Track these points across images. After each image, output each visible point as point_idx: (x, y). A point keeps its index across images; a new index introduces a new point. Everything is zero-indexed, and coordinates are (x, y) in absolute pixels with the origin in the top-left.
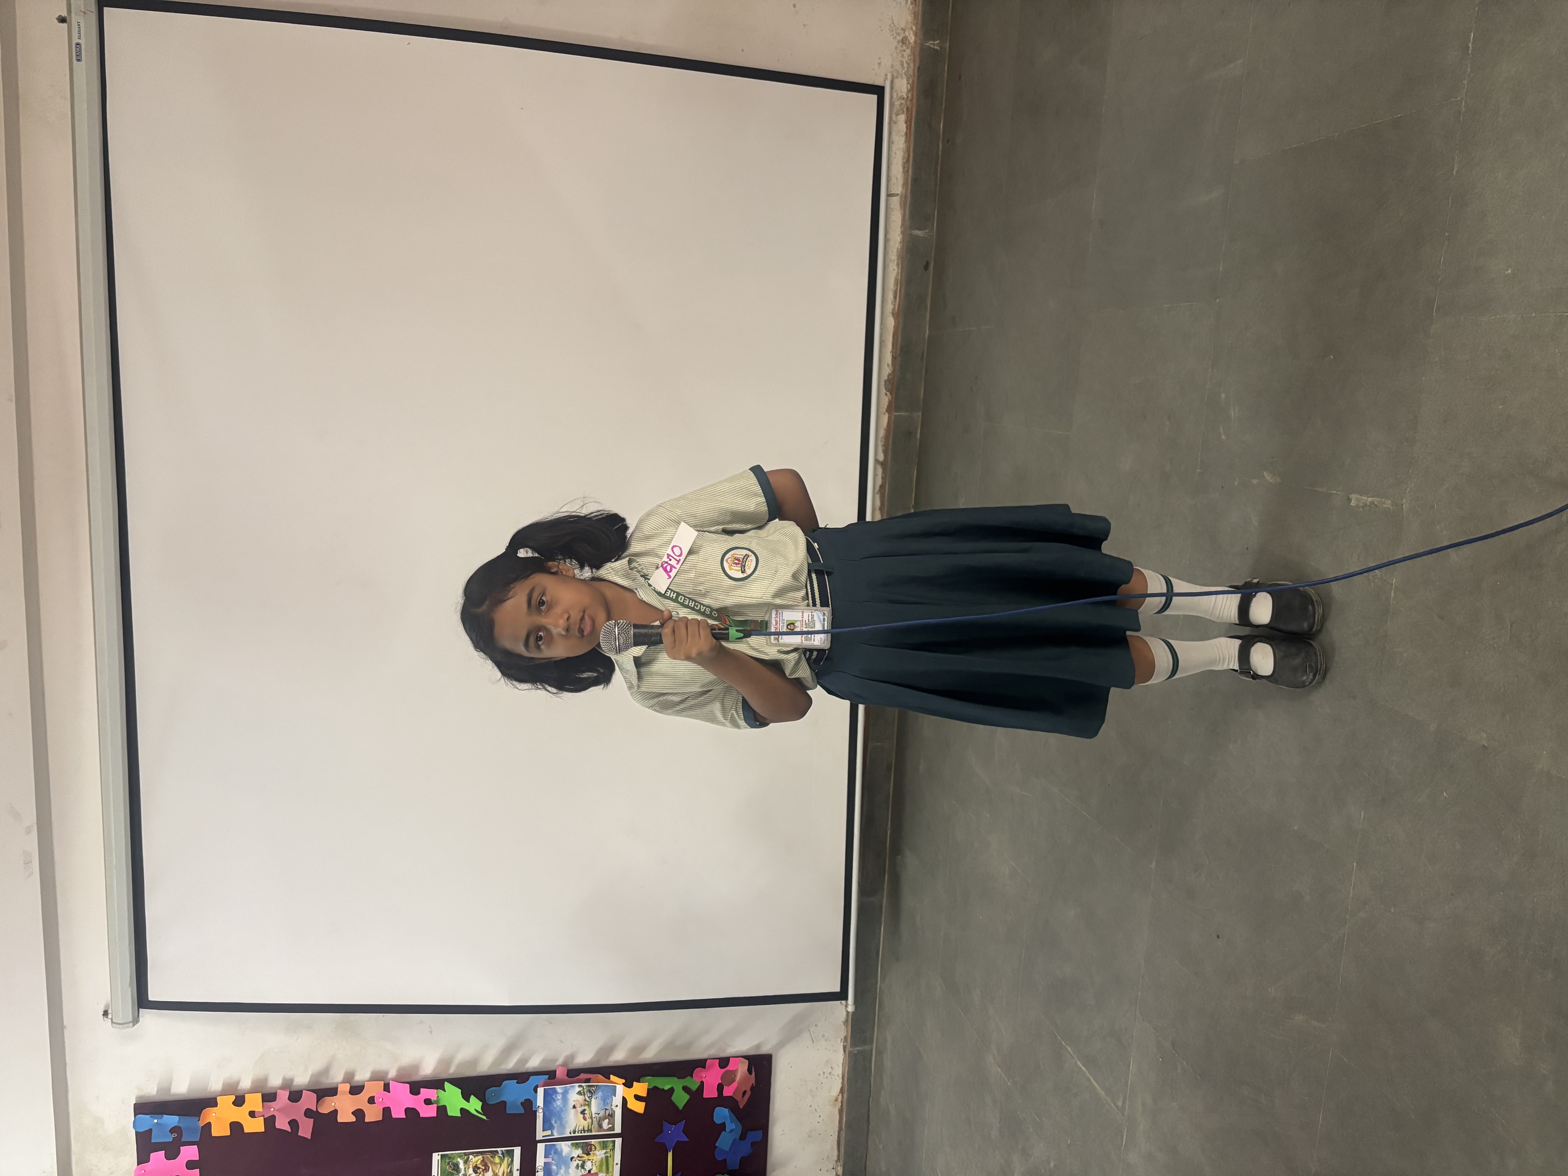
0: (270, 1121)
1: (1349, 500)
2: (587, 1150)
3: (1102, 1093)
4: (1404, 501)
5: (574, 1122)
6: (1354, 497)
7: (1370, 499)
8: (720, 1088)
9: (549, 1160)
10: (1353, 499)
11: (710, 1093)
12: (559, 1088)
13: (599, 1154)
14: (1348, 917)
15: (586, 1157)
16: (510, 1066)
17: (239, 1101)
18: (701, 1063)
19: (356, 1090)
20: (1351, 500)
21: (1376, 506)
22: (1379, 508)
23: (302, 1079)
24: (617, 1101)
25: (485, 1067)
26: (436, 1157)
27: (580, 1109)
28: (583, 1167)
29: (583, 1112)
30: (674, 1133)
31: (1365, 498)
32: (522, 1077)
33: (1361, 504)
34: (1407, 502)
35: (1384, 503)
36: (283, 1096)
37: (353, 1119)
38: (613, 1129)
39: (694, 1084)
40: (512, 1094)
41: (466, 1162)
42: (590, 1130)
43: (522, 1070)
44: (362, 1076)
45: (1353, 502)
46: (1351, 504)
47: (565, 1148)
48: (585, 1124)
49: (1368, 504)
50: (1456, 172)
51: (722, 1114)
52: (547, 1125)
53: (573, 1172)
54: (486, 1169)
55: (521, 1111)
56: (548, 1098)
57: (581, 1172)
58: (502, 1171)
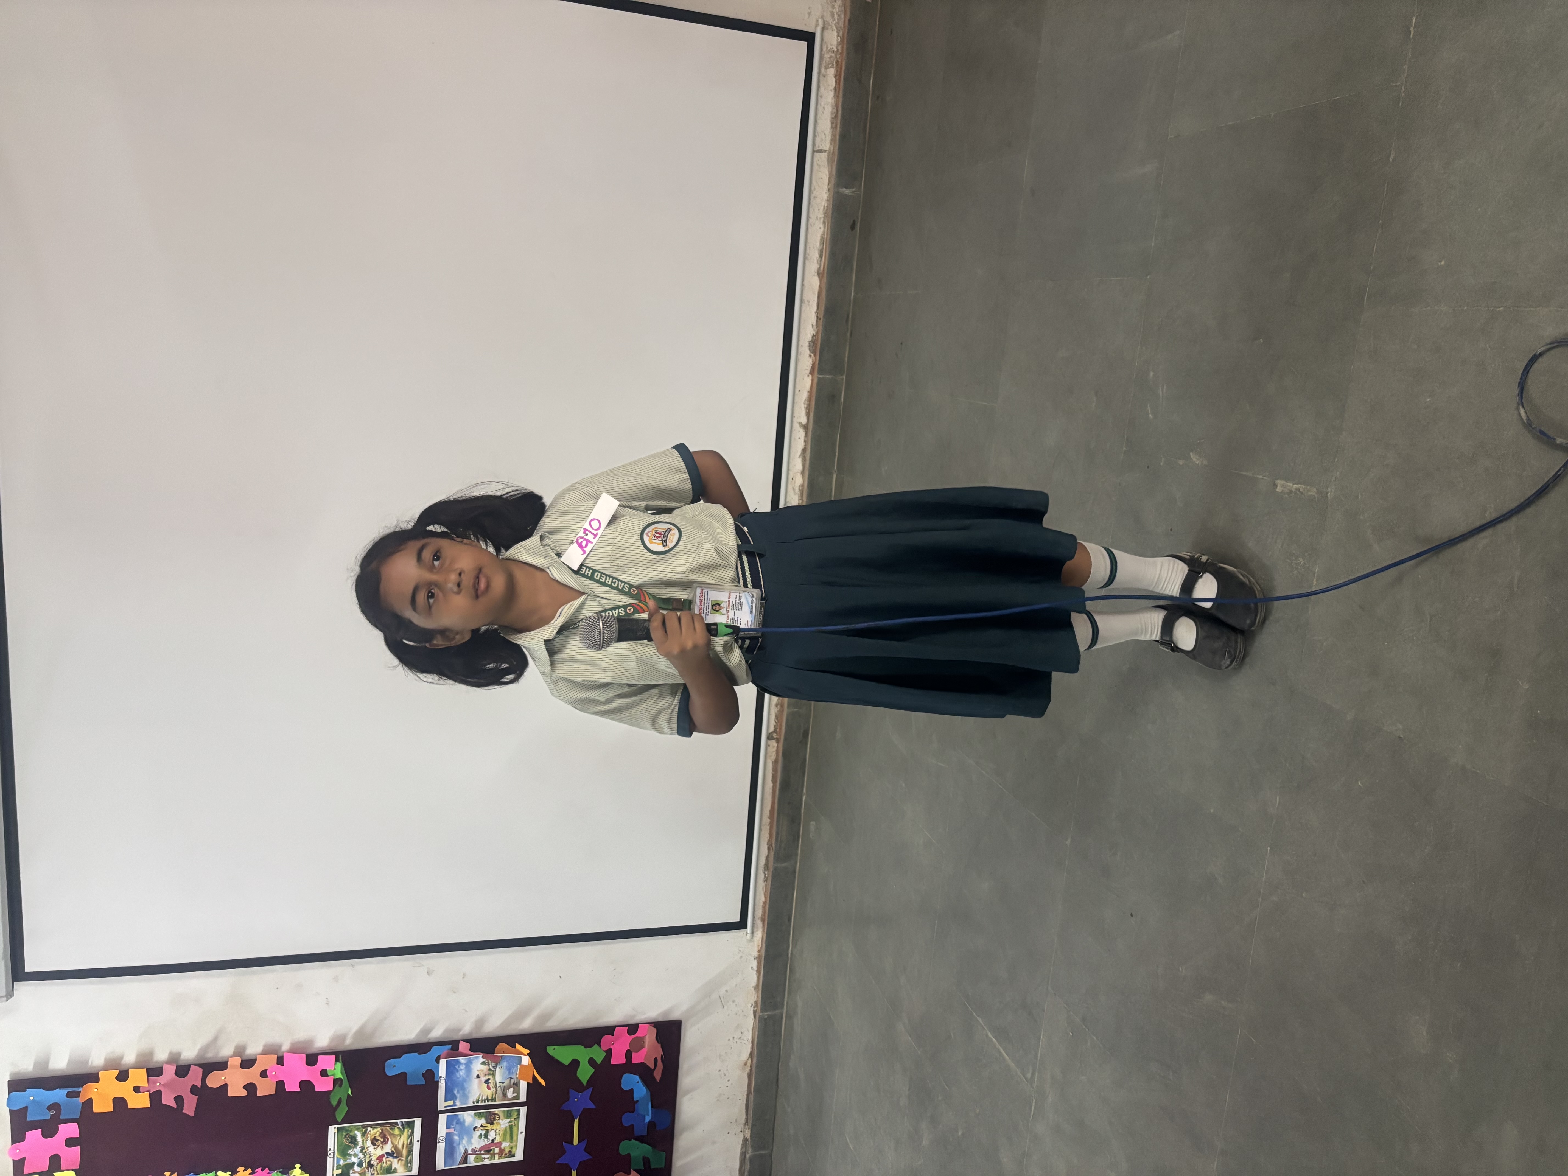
0: (155, 1096)
1: (1275, 485)
2: (491, 1120)
3: (1012, 1065)
4: (1329, 489)
5: (477, 1092)
6: (1279, 482)
7: (1295, 486)
8: (629, 1054)
9: (451, 1130)
10: (1279, 485)
11: (618, 1059)
12: (462, 1060)
13: (503, 1124)
14: (1260, 899)
15: (489, 1127)
16: (411, 1036)
17: (123, 1076)
18: (610, 1030)
19: (247, 1063)
20: (1277, 486)
21: (1302, 493)
22: (1304, 495)
23: (189, 1054)
26: (332, 1130)
27: (484, 1079)
28: (486, 1136)
29: (487, 1082)
30: (580, 1101)
31: (1291, 484)
32: (424, 1047)
33: (1286, 491)
34: (1331, 491)
35: (1308, 491)
36: (169, 1072)
37: (244, 1093)
38: (517, 1097)
39: (601, 1050)
40: (413, 1065)
41: (364, 1134)
42: (493, 1099)
43: (424, 1040)
44: (253, 1049)
45: (1279, 487)
46: (1277, 490)
47: (468, 1117)
48: (489, 1093)
49: (1294, 491)
50: (1393, 160)
51: (630, 1082)
52: (449, 1096)
53: (477, 1143)
54: (385, 1142)
55: (422, 1082)
56: (451, 1069)
57: (484, 1142)
58: (402, 1141)
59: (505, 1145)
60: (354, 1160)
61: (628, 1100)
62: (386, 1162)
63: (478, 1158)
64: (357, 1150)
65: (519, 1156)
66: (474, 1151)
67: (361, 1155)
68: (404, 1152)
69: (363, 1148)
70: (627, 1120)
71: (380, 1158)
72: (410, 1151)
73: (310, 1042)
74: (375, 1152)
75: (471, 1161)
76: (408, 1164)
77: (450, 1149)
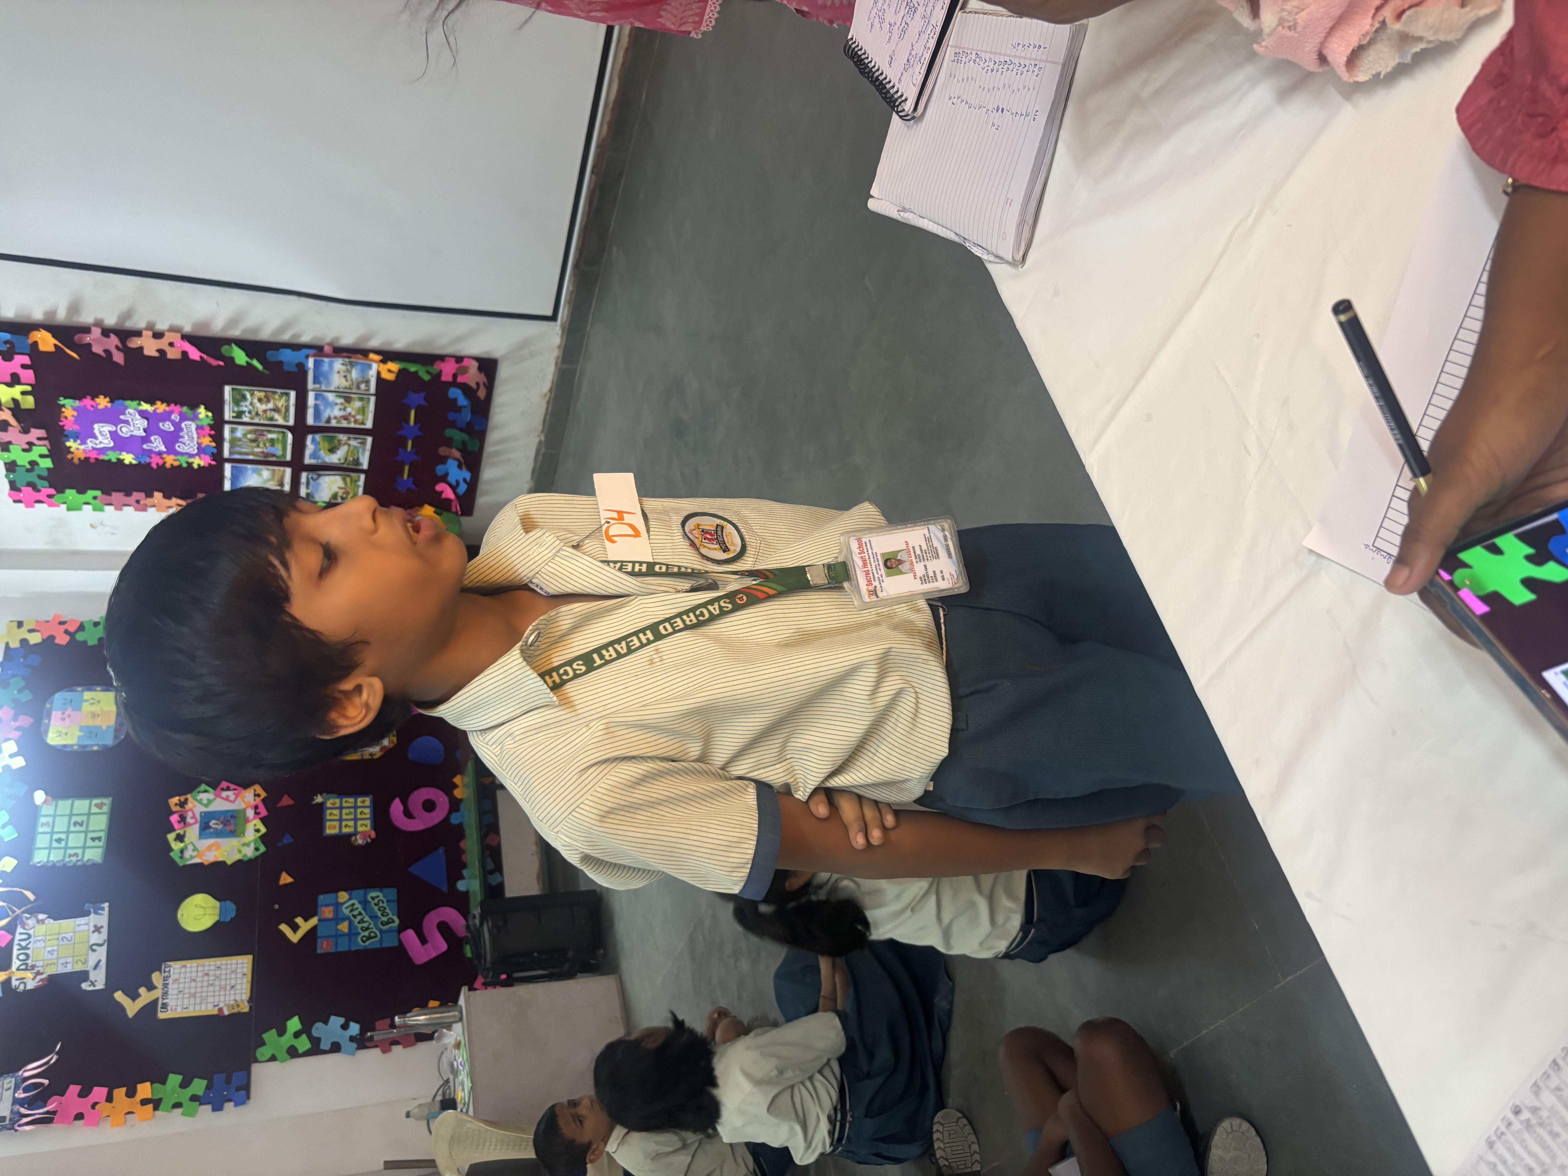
0: (87, 346)
2: (348, 400)
5: (337, 381)
8: (455, 376)
9: (318, 402)
11: (446, 377)
12: (326, 360)
13: (357, 404)
15: (347, 404)
16: (286, 337)
18: (442, 358)
19: (158, 335)
23: (110, 321)
24: (372, 373)
25: (265, 335)
26: (227, 389)
27: (343, 374)
28: (345, 409)
29: (345, 377)
30: (417, 398)
32: (296, 347)
36: (96, 332)
37: (157, 354)
38: (368, 390)
39: (435, 369)
40: (288, 357)
41: (252, 395)
42: (350, 388)
43: (295, 341)
44: (161, 326)
47: (331, 397)
48: (347, 384)
51: (455, 393)
52: (316, 380)
53: (337, 412)
54: (268, 401)
55: (295, 369)
56: (317, 365)
57: (342, 413)
58: (281, 403)
59: (359, 417)
60: (245, 409)
61: (453, 404)
62: (269, 414)
63: (338, 422)
64: (248, 403)
65: (369, 425)
66: (335, 418)
67: (251, 407)
68: (283, 410)
69: (251, 404)
70: (451, 416)
71: (265, 411)
72: (287, 409)
73: (207, 326)
74: (261, 407)
75: (334, 423)
76: (286, 418)
77: (317, 414)
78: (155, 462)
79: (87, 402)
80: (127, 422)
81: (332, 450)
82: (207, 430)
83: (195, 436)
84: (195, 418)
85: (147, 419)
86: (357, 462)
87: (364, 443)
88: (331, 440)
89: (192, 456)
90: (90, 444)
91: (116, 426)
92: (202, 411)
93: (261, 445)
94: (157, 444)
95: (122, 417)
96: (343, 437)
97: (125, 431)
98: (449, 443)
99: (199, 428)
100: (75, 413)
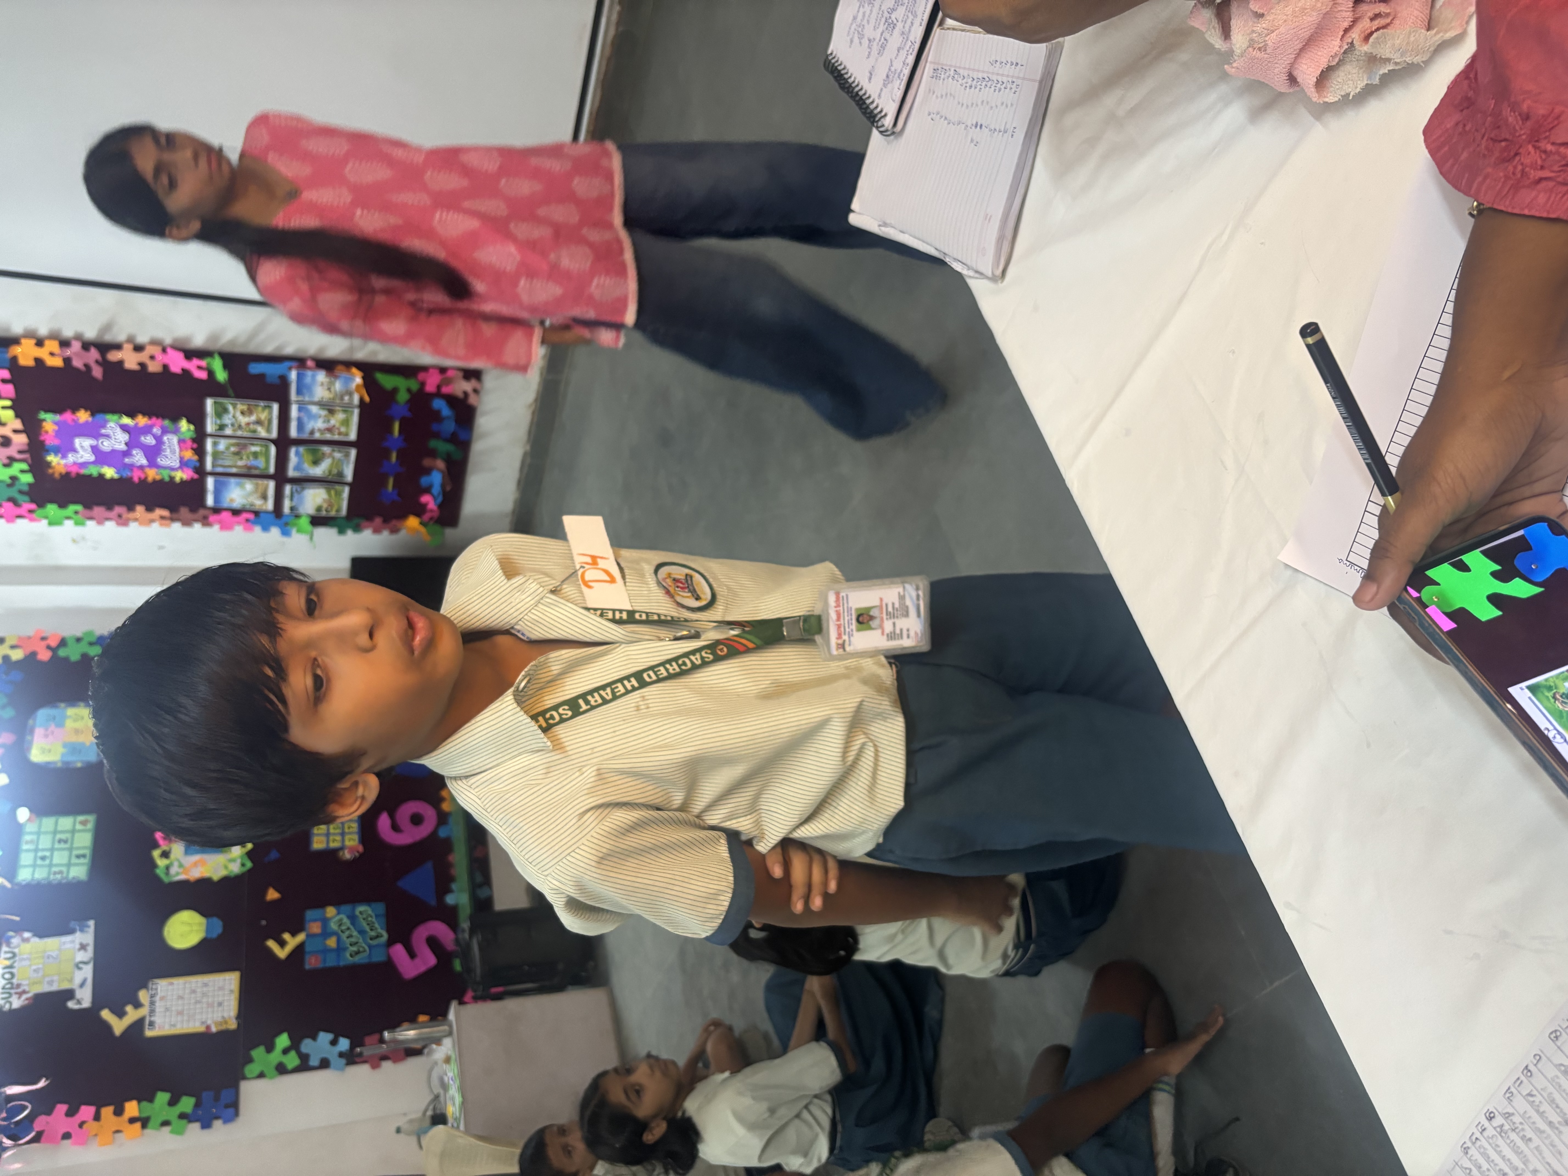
0: (67, 361)
2: (331, 412)
5: (320, 393)
8: (439, 387)
9: (302, 414)
11: (430, 388)
12: (309, 372)
13: (340, 416)
15: (330, 416)
16: (270, 350)
17: (40, 343)
18: (425, 369)
19: (139, 348)
23: (90, 334)
26: (209, 403)
27: (326, 386)
28: (329, 421)
29: (328, 389)
30: (400, 412)
32: (278, 359)
36: (76, 346)
37: (137, 368)
38: (352, 402)
39: (419, 380)
40: (271, 370)
41: (235, 407)
42: (333, 400)
43: (278, 353)
44: (142, 339)
47: (314, 409)
48: (330, 396)
51: (439, 404)
52: (299, 392)
53: (320, 425)
54: (251, 414)
55: (277, 382)
56: (300, 377)
57: (326, 426)
58: (263, 416)
59: (343, 429)
60: (227, 422)
61: (437, 416)
62: (252, 426)
63: (322, 434)
64: (230, 416)
65: (353, 436)
66: (319, 430)
67: (233, 420)
68: (266, 423)
69: (234, 417)
70: (435, 427)
71: (248, 424)
72: (270, 421)
73: (188, 339)
74: (243, 420)
75: (317, 436)
76: (269, 430)
77: (301, 427)
78: (136, 476)
79: (68, 416)
80: (107, 436)
81: (316, 462)
82: (190, 443)
83: (177, 450)
84: (176, 431)
85: (129, 433)
86: (340, 474)
87: (347, 455)
88: (314, 452)
89: (172, 469)
90: (71, 458)
91: (98, 441)
92: (184, 425)
93: (244, 457)
94: (139, 458)
95: (103, 431)
96: (326, 449)
97: (106, 445)
98: (433, 454)
99: (181, 442)
100: (56, 428)
